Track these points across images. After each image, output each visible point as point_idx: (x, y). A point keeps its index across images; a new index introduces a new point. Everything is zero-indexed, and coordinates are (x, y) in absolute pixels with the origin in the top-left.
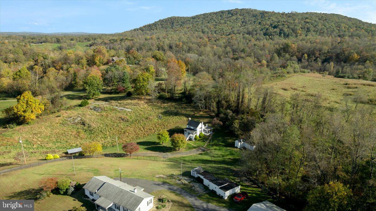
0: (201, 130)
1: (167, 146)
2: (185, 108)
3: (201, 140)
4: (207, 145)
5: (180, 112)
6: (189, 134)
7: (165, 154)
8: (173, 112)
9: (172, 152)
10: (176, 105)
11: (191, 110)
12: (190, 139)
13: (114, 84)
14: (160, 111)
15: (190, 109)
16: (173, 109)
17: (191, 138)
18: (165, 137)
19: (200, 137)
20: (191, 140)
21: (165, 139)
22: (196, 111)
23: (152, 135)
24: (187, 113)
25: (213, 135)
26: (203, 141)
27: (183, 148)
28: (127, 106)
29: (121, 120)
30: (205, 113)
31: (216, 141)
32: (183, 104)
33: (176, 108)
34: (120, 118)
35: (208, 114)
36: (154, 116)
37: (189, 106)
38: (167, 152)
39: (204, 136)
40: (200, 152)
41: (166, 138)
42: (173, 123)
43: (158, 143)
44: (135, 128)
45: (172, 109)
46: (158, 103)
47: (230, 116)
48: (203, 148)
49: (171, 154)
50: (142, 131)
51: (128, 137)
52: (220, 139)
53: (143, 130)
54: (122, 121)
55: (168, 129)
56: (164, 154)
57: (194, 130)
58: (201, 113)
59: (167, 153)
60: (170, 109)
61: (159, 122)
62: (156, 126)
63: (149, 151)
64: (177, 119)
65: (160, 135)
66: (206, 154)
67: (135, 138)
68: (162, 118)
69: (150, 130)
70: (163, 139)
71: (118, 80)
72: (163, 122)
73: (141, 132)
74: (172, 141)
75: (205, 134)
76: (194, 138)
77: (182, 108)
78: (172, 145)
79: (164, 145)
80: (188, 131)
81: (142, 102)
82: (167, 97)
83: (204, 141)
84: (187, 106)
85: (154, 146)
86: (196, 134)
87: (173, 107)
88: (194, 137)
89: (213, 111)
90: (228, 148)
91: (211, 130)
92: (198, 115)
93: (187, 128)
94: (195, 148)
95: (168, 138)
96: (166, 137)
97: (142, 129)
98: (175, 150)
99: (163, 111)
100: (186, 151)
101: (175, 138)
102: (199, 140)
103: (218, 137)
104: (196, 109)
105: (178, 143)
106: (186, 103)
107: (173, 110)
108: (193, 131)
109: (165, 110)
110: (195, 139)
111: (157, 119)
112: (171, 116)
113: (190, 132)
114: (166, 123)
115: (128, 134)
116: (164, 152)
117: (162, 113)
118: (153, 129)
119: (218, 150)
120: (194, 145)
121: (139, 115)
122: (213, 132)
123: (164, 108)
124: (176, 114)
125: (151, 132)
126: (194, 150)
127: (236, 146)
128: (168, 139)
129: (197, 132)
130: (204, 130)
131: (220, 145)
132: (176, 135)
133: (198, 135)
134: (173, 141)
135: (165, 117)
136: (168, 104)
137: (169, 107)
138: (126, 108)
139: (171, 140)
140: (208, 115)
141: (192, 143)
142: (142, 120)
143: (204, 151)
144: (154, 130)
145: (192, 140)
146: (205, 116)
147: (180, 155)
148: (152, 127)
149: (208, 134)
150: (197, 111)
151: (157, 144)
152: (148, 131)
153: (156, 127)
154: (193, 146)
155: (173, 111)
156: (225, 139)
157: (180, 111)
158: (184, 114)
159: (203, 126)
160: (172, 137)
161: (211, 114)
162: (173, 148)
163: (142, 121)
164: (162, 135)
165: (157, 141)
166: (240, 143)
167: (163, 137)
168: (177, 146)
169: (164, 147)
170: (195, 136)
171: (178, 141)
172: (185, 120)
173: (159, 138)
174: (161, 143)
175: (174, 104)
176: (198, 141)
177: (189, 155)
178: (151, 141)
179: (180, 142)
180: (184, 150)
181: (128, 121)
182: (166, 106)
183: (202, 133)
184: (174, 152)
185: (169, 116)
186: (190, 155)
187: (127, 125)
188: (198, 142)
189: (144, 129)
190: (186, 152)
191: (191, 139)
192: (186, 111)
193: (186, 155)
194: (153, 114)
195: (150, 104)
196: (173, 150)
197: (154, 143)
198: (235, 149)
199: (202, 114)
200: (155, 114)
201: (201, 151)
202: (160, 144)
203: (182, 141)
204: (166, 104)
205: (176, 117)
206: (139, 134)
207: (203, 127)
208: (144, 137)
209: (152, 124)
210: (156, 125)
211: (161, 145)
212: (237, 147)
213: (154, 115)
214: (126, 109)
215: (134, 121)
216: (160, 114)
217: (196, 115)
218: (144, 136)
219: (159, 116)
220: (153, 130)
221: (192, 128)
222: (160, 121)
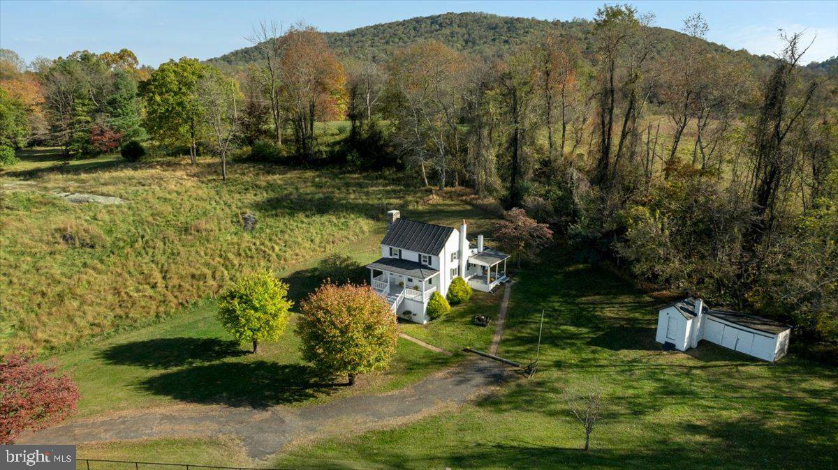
0: (455, 265)
1: (281, 363)
2: (360, 185)
3: (462, 315)
4: (503, 342)
5: (341, 199)
6: (397, 287)
7: (266, 415)
8: (310, 201)
9: (309, 396)
10: (318, 176)
11: (388, 192)
12: (405, 317)
13: (79, 122)
14: (250, 197)
15: (381, 188)
16: (310, 189)
17: (410, 307)
18: (262, 309)
19: (453, 301)
20: (410, 322)
21: (267, 322)
22: (407, 192)
23: (201, 303)
24: (371, 202)
25: (515, 289)
26: (472, 322)
27: (378, 368)
28: (104, 189)
29: (61, 241)
30: (451, 198)
31: (540, 320)
32: (350, 172)
33: (319, 186)
34: (57, 235)
35: (466, 202)
36: (219, 220)
37: (377, 178)
38: (278, 401)
39: (471, 299)
40: (477, 388)
41: (275, 316)
42: (308, 245)
43: (231, 348)
44: (120, 275)
45: (301, 191)
46: (243, 174)
47: (582, 198)
48: (485, 363)
49: (303, 415)
50: (154, 286)
51: (71, 321)
52: (557, 305)
53: (161, 283)
54: (62, 246)
55: (286, 274)
56: (259, 416)
57: (425, 267)
58: (435, 199)
59: (281, 409)
60: (297, 189)
61: (244, 245)
62: (227, 264)
63: (166, 399)
64: (329, 229)
65: (236, 302)
66: (524, 399)
67: (107, 322)
68: (258, 226)
69: (195, 282)
70: (256, 324)
71: (93, 107)
72: (263, 244)
73: (150, 292)
74: (307, 330)
75: (477, 285)
76: (425, 305)
77: (348, 185)
78: (310, 354)
79: (263, 354)
80: (389, 273)
81: (179, 173)
82: (285, 154)
83: (480, 323)
84: (365, 178)
85: (207, 364)
86: (434, 289)
87: (309, 184)
88: (426, 301)
89: (490, 189)
90: (625, 352)
91: (501, 265)
92: (420, 208)
93: (383, 261)
94: (439, 361)
95: (283, 314)
96: (271, 309)
97: (158, 277)
98: (326, 385)
99: (263, 196)
100: (395, 385)
101: (327, 312)
102: (450, 320)
103: (544, 297)
104: (407, 186)
105: (348, 342)
106: (363, 169)
107: (307, 194)
108: (417, 271)
109: (272, 195)
110: (432, 313)
111: (233, 229)
112: (301, 216)
113: (401, 275)
114: (277, 248)
115: (76, 304)
116: (259, 402)
117: (258, 206)
118: (208, 272)
119: (576, 366)
120: (430, 347)
121: (150, 219)
122: (508, 273)
123: (270, 186)
124: (324, 207)
125: (198, 288)
126: (440, 374)
127: (661, 338)
128: (284, 319)
129: (438, 276)
130: (469, 265)
131: (573, 336)
132: (331, 295)
133: (444, 292)
134: (313, 333)
135: (270, 221)
136: (289, 175)
137: (292, 183)
138: (103, 194)
139: (301, 327)
140: (469, 207)
141: (418, 338)
142: (161, 236)
143: (498, 379)
144: (214, 278)
145: (415, 319)
146: (454, 208)
147: (360, 419)
148: (207, 265)
149: (492, 286)
150: (416, 193)
151: (224, 353)
152: (186, 286)
153: (226, 268)
154: (430, 351)
155: (309, 197)
156: (577, 304)
157: (337, 194)
158: (357, 205)
159: (466, 243)
160: (306, 307)
161: (480, 201)
162: (313, 373)
163: (160, 244)
164: (246, 300)
165: (226, 335)
166: (689, 323)
167: (256, 310)
168: (344, 365)
169: (261, 365)
170: (432, 297)
171: (343, 332)
172: (366, 228)
173: (230, 317)
174: (245, 345)
175: (309, 174)
176: (447, 321)
177: (419, 416)
178: (194, 335)
179: (358, 335)
180: (380, 380)
181: (92, 247)
182: (279, 182)
183: (460, 279)
184: (322, 396)
185: (291, 215)
186: (426, 412)
187: (85, 265)
188: (448, 330)
189: (164, 278)
190: (396, 392)
191: (408, 313)
192: (367, 194)
193: (401, 420)
194: (218, 211)
195: (210, 177)
196: (317, 386)
197: (207, 347)
198: (665, 358)
199: (440, 205)
200: (227, 210)
201: (479, 379)
202: (242, 348)
203: (369, 328)
204: (276, 177)
205: (325, 218)
206: (134, 303)
207: (467, 253)
208: (157, 316)
209: (209, 251)
210: (226, 259)
211: (242, 359)
212: (670, 347)
213: (221, 214)
214: (101, 199)
215: (121, 244)
216: (248, 211)
217: (411, 207)
218: (162, 309)
219: (245, 219)
220: (211, 282)
221: (410, 255)
222: (247, 236)
